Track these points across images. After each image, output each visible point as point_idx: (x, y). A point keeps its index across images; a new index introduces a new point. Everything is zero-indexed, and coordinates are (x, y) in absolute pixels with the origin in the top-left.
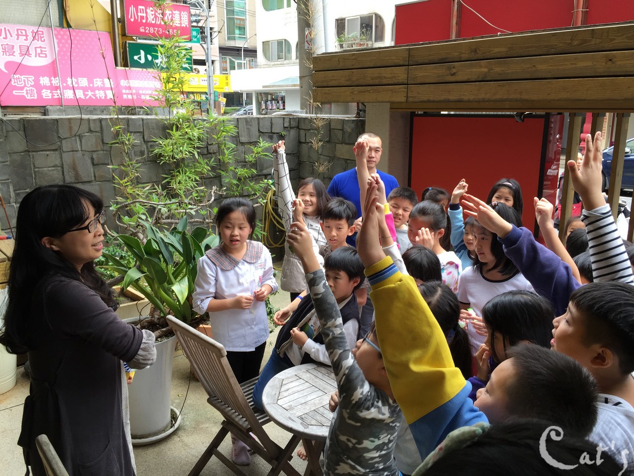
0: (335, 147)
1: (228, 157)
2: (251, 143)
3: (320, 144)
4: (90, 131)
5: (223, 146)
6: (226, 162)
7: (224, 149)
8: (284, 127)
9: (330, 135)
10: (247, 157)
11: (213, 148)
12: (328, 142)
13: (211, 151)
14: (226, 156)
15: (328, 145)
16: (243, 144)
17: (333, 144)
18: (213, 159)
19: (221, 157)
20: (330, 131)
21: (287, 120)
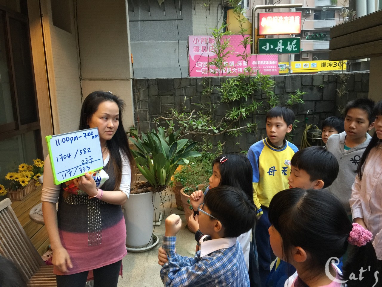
0: (357, 95)
1: (273, 101)
4: (190, 85)
5: (268, 94)
6: (270, 104)
8: (323, 82)
9: (354, 86)
10: (287, 101)
16: (288, 93)
18: (262, 102)
21: (327, 77)
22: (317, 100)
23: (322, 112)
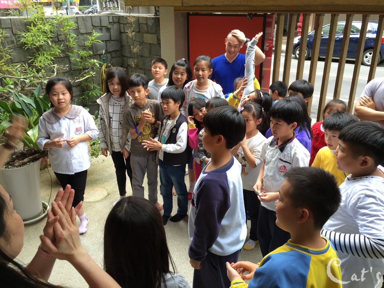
0: (143, 36)
1: (72, 43)
2: (87, 33)
3: (134, 33)
5: (68, 36)
6: (71, 47)
7: (69, 38)
8: (109, 22)
9: (139, 27)
10: (86, 43)
11: (62, 37)
12: (139, 32)
13: (61, 40)
14: (71, 42)
15: (139, 34)
16: (82, 34)
17: (142, 34)
18: (62, 45)
19: (67, 43)
20: (139, 25)
21: (111, 18)
22: (106, 40)
23: (112, 52)
